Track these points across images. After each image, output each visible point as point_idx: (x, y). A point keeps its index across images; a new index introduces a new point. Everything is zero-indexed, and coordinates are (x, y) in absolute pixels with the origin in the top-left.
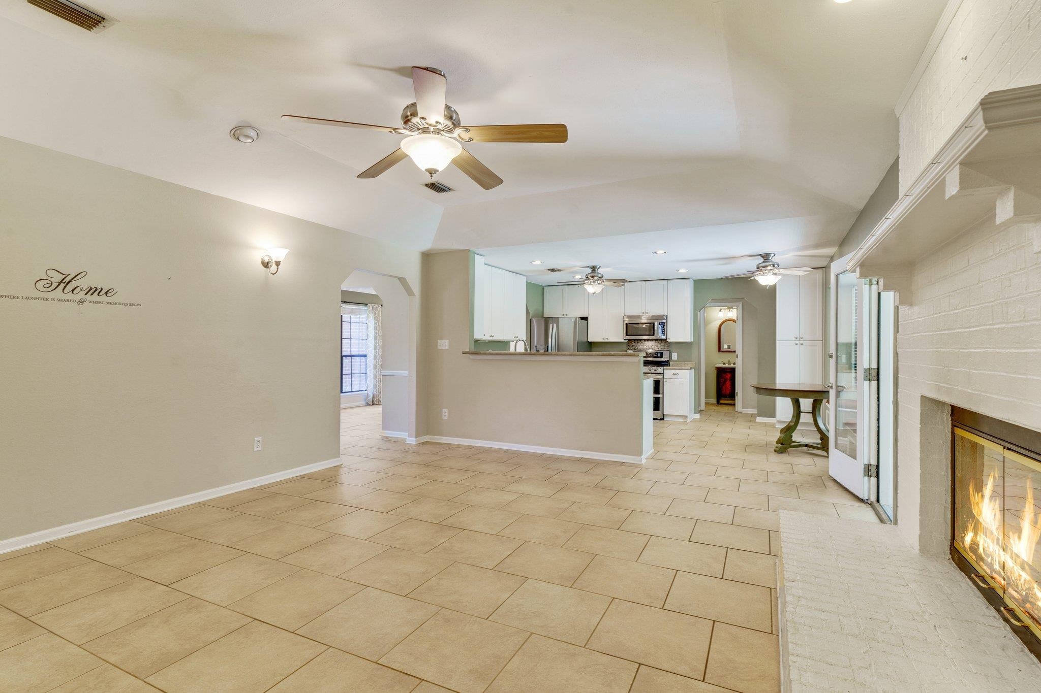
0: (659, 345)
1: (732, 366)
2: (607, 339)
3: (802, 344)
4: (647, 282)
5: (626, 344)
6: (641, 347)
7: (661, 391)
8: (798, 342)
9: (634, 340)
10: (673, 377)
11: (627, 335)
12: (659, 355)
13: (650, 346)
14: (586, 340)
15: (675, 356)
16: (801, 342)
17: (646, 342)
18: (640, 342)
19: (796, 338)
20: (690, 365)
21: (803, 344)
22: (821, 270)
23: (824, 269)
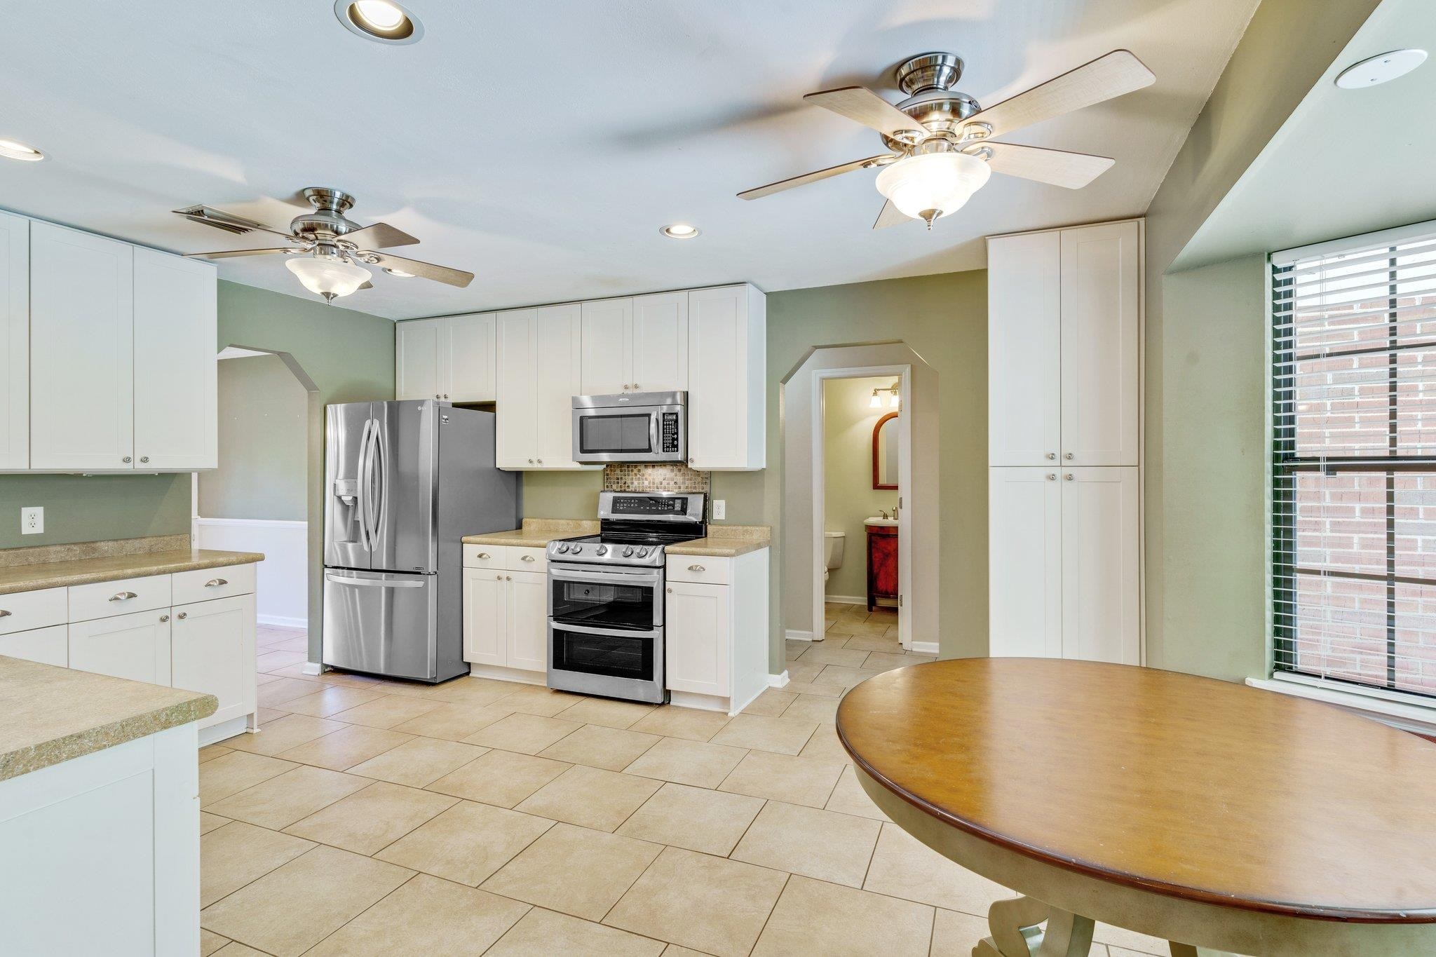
0: (679, 479)
1: (890, 521)
2: (539, 462)
3: (1070, 478)
4: (636, 298)
5: (601, 476)
6: (636, 483)
7: (657, 620)
8: (1057, 471)
9: (622, 464)
10: (689, 576)
11: (583, 451)
12: (678, 506)
13: (657, 481)
14: (492, 466)
15: (719, 510)
16: (1067, 471)
17: (650, 470)
18: (635, 471)
19: (1052, 457)
20: (759, 534)
21: (1074, 475)
22: (1132, 225)
23: (1142, 221)
